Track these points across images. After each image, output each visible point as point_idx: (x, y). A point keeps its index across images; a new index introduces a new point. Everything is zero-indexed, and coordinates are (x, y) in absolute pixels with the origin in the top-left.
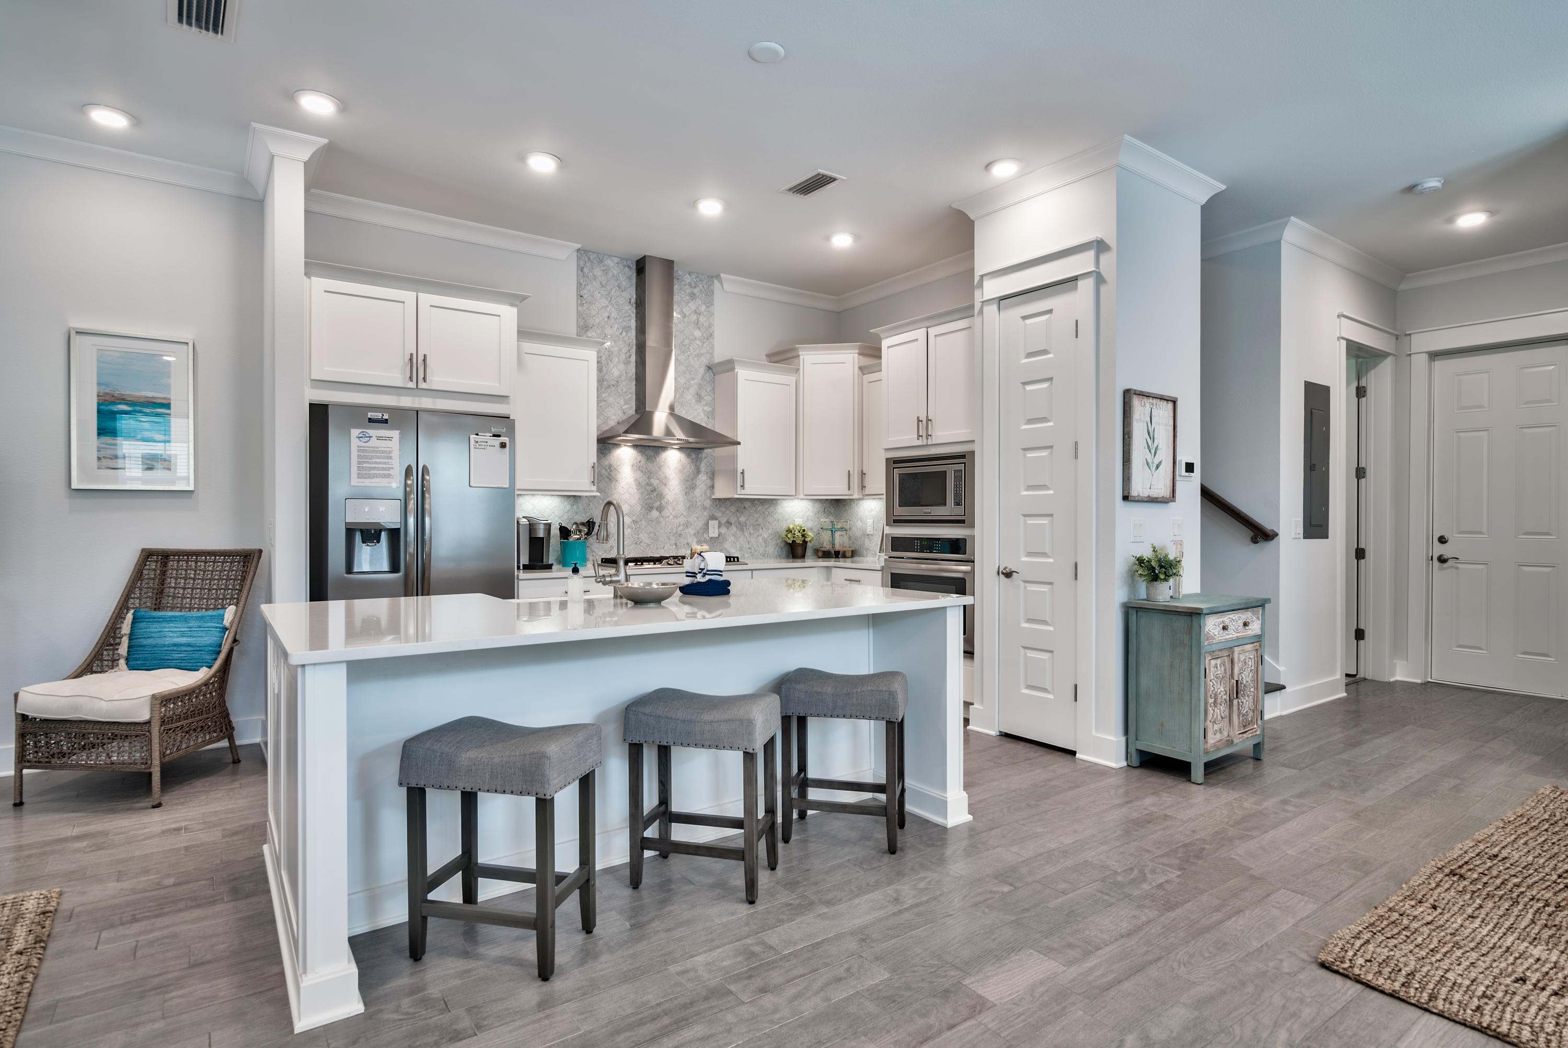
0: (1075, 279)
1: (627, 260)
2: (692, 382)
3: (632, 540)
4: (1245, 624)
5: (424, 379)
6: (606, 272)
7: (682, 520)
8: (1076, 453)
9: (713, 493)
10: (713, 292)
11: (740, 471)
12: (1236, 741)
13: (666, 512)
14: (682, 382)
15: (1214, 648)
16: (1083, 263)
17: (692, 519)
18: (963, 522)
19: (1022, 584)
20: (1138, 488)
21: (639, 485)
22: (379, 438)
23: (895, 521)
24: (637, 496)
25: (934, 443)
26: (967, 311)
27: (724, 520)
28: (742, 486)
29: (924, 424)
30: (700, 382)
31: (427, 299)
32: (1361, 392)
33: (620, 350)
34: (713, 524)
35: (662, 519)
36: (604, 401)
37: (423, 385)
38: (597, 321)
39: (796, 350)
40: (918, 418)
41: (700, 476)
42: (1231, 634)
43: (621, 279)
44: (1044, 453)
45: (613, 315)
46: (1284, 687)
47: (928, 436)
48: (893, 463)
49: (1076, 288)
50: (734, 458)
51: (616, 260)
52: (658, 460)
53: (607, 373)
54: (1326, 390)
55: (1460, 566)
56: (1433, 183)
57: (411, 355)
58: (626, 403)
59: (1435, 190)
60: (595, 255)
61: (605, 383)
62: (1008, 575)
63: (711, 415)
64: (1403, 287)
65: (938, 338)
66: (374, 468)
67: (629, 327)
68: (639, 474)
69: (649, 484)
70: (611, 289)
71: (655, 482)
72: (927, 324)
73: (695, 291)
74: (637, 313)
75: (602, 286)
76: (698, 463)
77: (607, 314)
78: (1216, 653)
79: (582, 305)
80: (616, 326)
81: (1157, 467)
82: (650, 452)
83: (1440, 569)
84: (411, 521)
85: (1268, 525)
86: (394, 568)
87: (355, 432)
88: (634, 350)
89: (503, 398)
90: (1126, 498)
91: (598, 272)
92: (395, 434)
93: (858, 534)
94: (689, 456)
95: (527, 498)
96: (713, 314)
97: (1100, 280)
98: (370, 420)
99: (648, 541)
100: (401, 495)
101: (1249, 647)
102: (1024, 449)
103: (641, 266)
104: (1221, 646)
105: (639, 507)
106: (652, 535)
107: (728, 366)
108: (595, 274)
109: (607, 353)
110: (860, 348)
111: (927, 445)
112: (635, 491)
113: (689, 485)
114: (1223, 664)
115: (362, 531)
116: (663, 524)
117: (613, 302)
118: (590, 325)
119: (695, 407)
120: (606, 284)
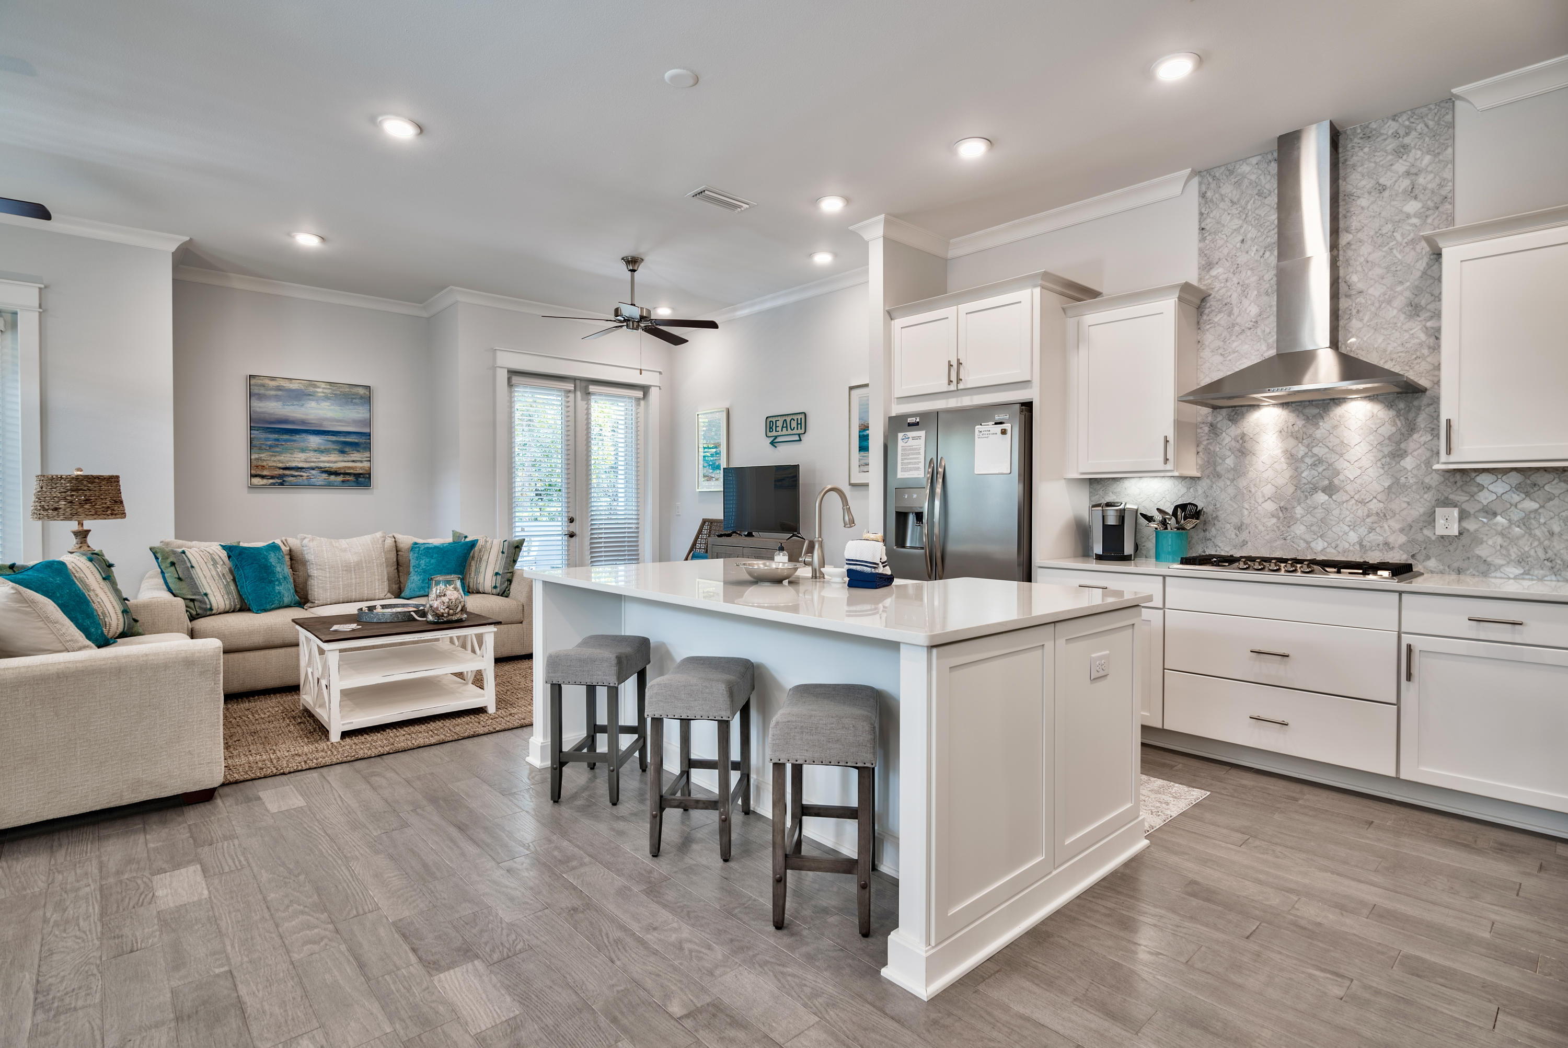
2: (1399, 289)
3: (1278, 533)
5: (961, 381)
6: (1239, 183)
7: (1375, 506)
10: (1450, 126)
13: (1342, 496)
14: (1377, 294)
17: (1398, 504)
22: (914, 438)
24: (1288, 474)
30: (1416, 283)
31: (961, 309)
34: (1442, 513)
35: (1334, 505)
36: (1234, 352)
37: (961, 386)
38: (1226, 251)
41: (1416, 436)
45: (1249, 236)
51: (1254, 161)
52: (1327, 419)
53: (1238, 316)
60: (1224, 168)
61: (1237, 328)
66: (910, 463)
68: (1292, 442)
69: (1309, 456)
71: (1321, 452)
73: (1408, 140)
75: (1234, 204)
76: (1411, 416)
77: (1240, 238)
79: (1205, 239)
80: (1254, 249)
82: (1311, 411)
87: (900, 435)
89: (1030, 385)
91: (1227, 189)
92: (922, 433)
96: (1451, 161)
98: (909, 425)
105: (1291, 489)
108: (1223, 192)
109: (1239, 289)
112: (1285, 466)
113: (1392, 452)
115: (915, 513)
116: (1337, 510)
117: (1250, 218)
118: (1215, 262)
119: (1405, 327)
120: (1239, 200)
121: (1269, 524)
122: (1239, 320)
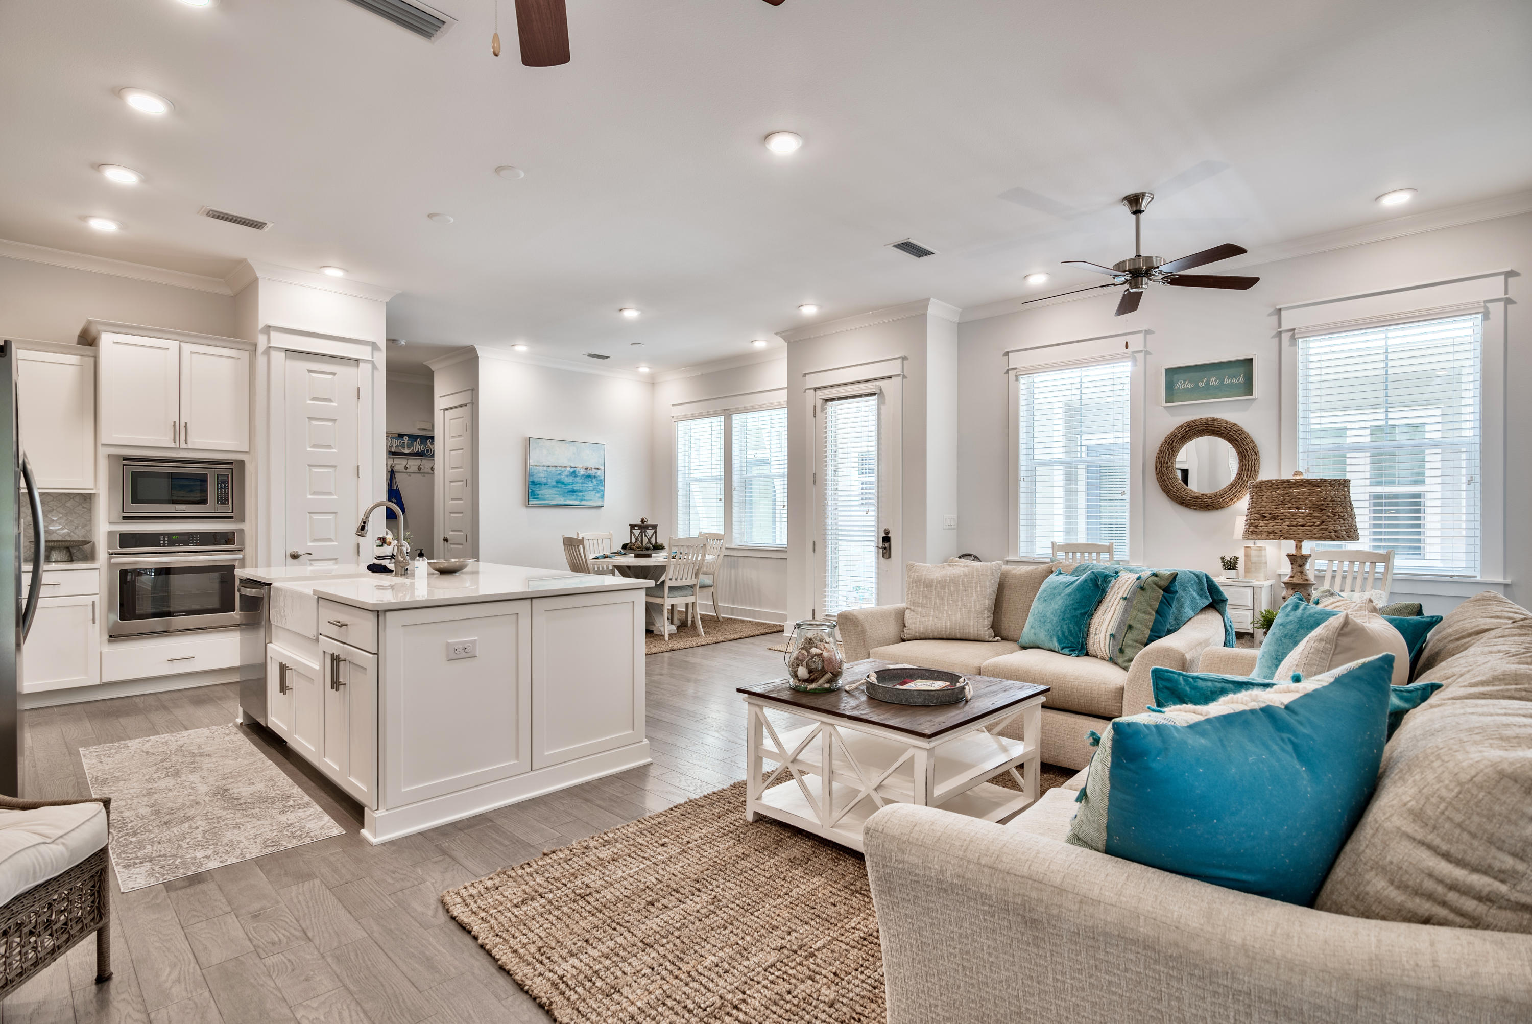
0: (354, 360)
8: (358, 473)
16: (361, 352)
18: (231, 518)
19: (308, 562)
23: (128, 517)
25: (190, 447)
26: (244, 346)
44: (329, 470)
47: (182, 441)
48: (122, 460)
49: (357, 366)
62: (295, 556)
72: (181, 339)
97: (374, 367)
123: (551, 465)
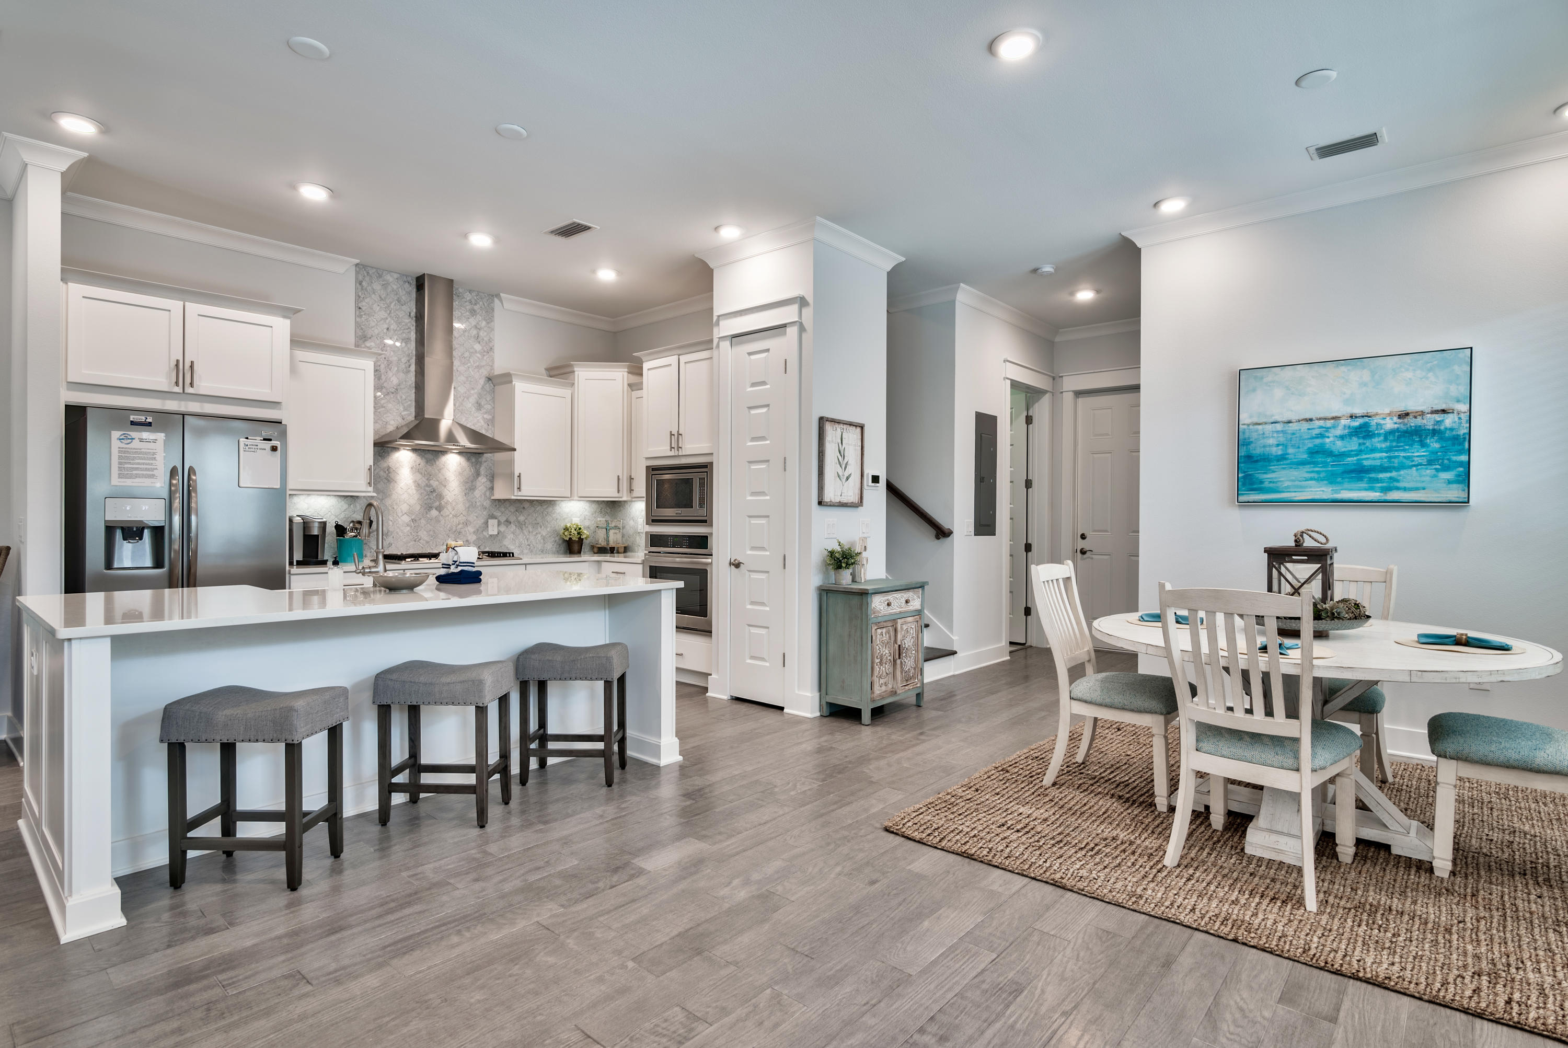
0: (784, 326)
1: (407, 276)
2: (472, 392)
3: (411, 537)
4: (907, 602)
5: (192, 385)
6: (385, 286)
7: (462, 519)
8: (785, 466)
9: (493, 495)
10: (493, 310)
11: (516, 474)
12: (898, 692)
13: (445, 512)
14: (462, 392)
15: (880, 620)
16: (788, 314)
17: (472, 518)
18: (705, 521)
19: (747, 573)
20: (829, 496)
21: (418, 486)
22: (141, 440)
23: (653, 521)
24: (416, 497)
25: (683, 454)
26: (708, 344)
27: (503, 519)
28: (519, 488)
29: (676, 438)
30: (480, 393)
31: (194, 308)
32: (1029, 420)
33: (400, 360)
34: (493, 523)
35: (441, 518)
36: (383, 407)
37: (189, 390)
38: (376, 332)
39: (571, 366)
40: (671, 432)
41: (480, 478)
42: (895, 609)
43: (401, 294)
44: (763, 466)
45: (392, 327)
46: (955, 653)
47: (679, 448)
48: (653, 471)
49: (785, 334)
50: (511, 462)
51: (396, 276)
52: (437, 463)
53: (384, 381)
54: (994, 419)
55: (1094, 556)
56: (1048, 269)
57: (178, 361)
58: (405, 409)
59: (1050, 274)
60: (374, 270)
61: (382, 390)
62: (737, 565)
63: (491, 422)
64: (1057, 339)
65: (687, 365)
66: (137, 469)
67: (409, 339)
68: (419, 476)
69: (428, 485)
70: (391, 303)
71: (434, 483)
72: (679, 352)
73: (476, 308)
74: (417, 326)
75: (381, 299)
76: (478, 466)
77: (386, 326)
78: (882, 624)
79: (361, 316)
80: (395, 338)
81: (847, 479)
82: (429, 456)
83: (1082, 559)
84: (177, 519)
85: (945, 525)
86: (158, 562)
87: (116, 434)
88: (413, 361)
89: (275, 404)
90: (820, 503)
91: (377, 286)
92: (161, 436)
93: (631, 532)
94: (468, 459)
95: (302, 497)
96: (493, 330)
97: (802, 329)
98: (133, 423)
99: (427, 538)
100: (165, 494)
101: (910, 619)
102: (750, 462)
103: (420, 283)
104: (886, 619)
105: (418, 507)
106: (431, 533)
107: (506, 379)
108: (374, 288)
109: (386, 362)
110: (629, 367)
111: (678, 456)
112: (415, 492)
113: (469, 486)
114: (888, 632)
115: (123, 529)
116: (443, 522)
117: (392, 315)
118: (369, 336)
119: (475, 415)
120: (385, 298)
121: (405, 531)
122: (385, 385)
123: (1294, 417)
